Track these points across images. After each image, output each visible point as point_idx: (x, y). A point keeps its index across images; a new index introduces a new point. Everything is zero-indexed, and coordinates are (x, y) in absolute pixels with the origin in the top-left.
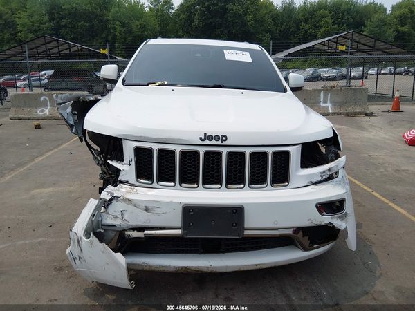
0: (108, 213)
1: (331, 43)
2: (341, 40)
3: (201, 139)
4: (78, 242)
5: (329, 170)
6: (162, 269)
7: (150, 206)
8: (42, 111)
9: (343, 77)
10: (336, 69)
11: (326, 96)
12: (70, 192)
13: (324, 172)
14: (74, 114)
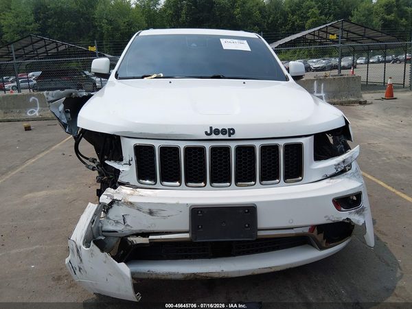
0: (108, 218)
1: (321, 33)
2: (331, 30)
3: (206, 133)
4: (78, 251)
5: (344, 162)
6: (169, 277)
7: (153, 208)
8: (32, 112)
9: (333, 68)
10: (324, 60)
11: (319, 86)
12: (65, 195)
13: (339, 164)
14: (67, 112)
